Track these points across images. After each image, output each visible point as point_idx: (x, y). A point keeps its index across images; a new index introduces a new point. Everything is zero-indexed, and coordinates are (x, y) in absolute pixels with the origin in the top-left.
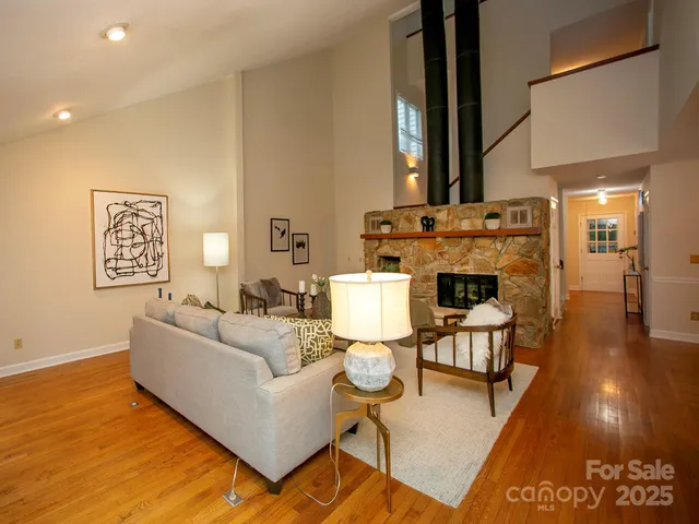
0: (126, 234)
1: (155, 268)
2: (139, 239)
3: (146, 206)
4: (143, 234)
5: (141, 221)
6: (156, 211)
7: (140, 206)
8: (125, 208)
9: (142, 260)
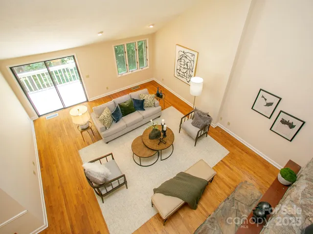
0: (183, 63)
1: (189, 79)
2: (186, 66)
3: (190, 55)
4: (187, 65)
5: (187, 61)
6: (192, 58)
7: (188, 54)
8: (183, 54)
9: (186, 74)
